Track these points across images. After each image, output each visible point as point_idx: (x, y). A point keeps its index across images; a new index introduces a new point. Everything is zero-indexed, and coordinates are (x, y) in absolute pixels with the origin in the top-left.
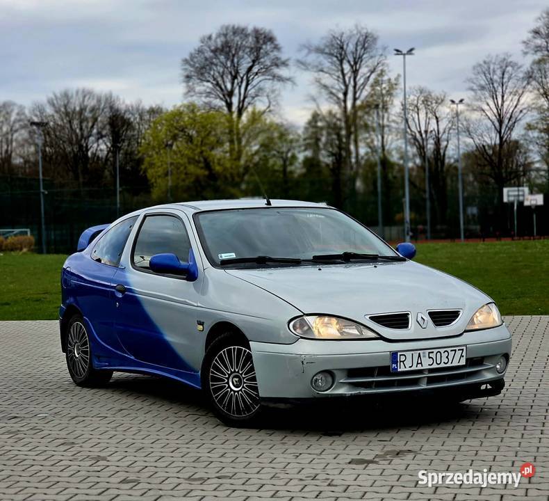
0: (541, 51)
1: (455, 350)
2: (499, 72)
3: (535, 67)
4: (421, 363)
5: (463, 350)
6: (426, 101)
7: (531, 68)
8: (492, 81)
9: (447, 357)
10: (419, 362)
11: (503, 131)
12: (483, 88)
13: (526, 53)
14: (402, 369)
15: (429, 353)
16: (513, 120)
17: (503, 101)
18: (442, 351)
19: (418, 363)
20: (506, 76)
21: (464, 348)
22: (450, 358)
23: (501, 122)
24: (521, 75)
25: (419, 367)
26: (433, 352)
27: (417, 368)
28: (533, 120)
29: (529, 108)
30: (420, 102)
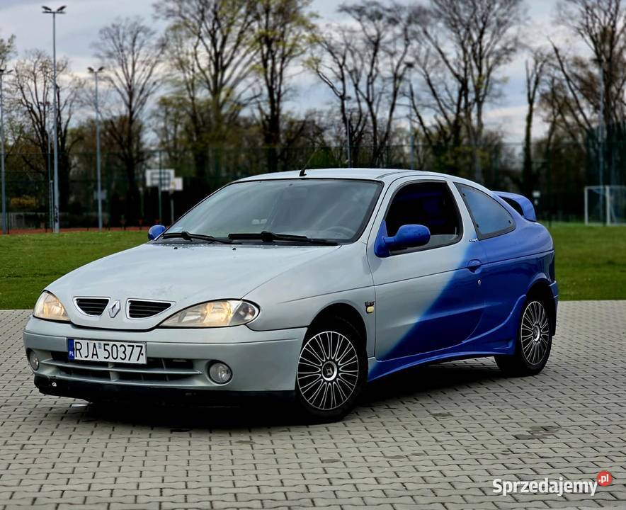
0: (174, 16)
1: (133, 346)
2: (129, 38)
3: (171, 34)
4: (97, 355)
5: (142, 347)
6: (44, 68)
7: (166, 34)
8: (121, 48)
9: (124, 352)
10: (95, 353)
11: (133, 104)
12: (110, 55)
13: (156, 18)
14: (78, 358)
15: (105, 345)
16: (145, 93)
17: (134, 72)
18: (118, 344)
19: (93, 354)
20: (137, 42)
21: (143, 345)
22: (128, 353)
23: (131, 94)
24: (154, 42)
25: (95, 359)
26: (108, 345)
27: (92, 360)
28: (167, 94)
29: (164, 81)
30: (38, 68)
